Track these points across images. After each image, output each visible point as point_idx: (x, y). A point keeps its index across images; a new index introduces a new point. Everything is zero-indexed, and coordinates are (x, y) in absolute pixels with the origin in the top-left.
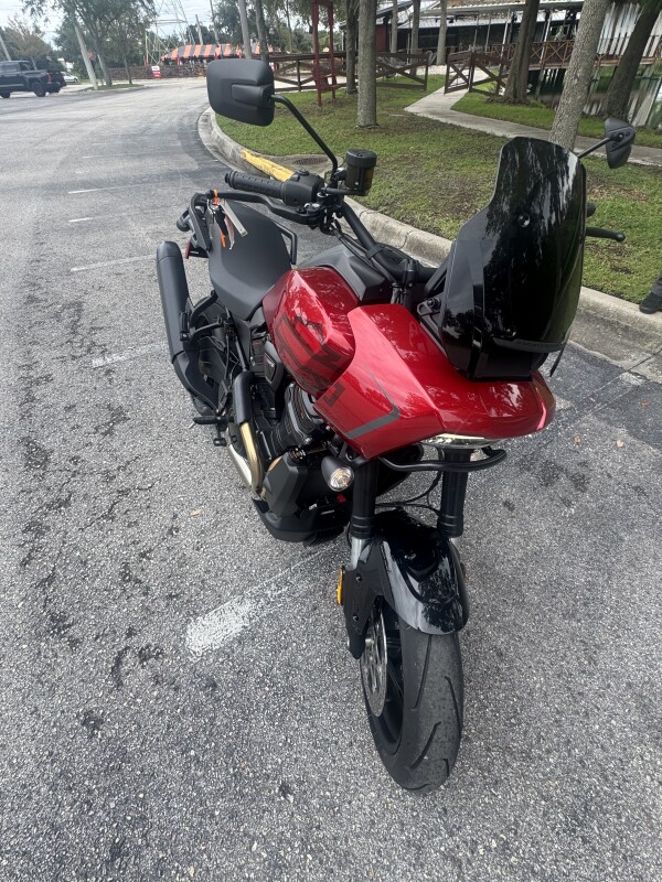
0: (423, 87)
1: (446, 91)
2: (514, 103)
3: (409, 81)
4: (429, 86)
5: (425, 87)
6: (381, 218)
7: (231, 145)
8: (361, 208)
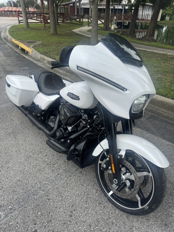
0: (81, 24)
1: (88, 26)
2: (106, 30)
3: (78, 23)
4: (84, 24)
5: (82, 25)
6: (43, 56)
7: (10, 37)
8: (39, 54)
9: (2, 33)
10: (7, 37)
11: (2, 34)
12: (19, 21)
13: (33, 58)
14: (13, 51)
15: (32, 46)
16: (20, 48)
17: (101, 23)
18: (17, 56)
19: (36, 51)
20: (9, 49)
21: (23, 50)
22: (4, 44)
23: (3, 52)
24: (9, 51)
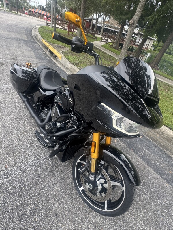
1: (101, 42)
2: (115, 49)
3: (93, 37)
4: (97, 39)
6: (73, 66)
7: (39, 37)
8: (69, 62)
9: (33, 30)
10: (37, 36)
11: (33, 32)
12: (47, 23)
13: (62, 64)
14: (44, 53)
15: (62, 52)
16: (48, 50)
17: (111, 41)
18: (48, 60)
19: (66, 58)
20: (39, 50)
21: (51, 53)
22: (34, 42)
23: (34, 52)
24: (40, 52)
